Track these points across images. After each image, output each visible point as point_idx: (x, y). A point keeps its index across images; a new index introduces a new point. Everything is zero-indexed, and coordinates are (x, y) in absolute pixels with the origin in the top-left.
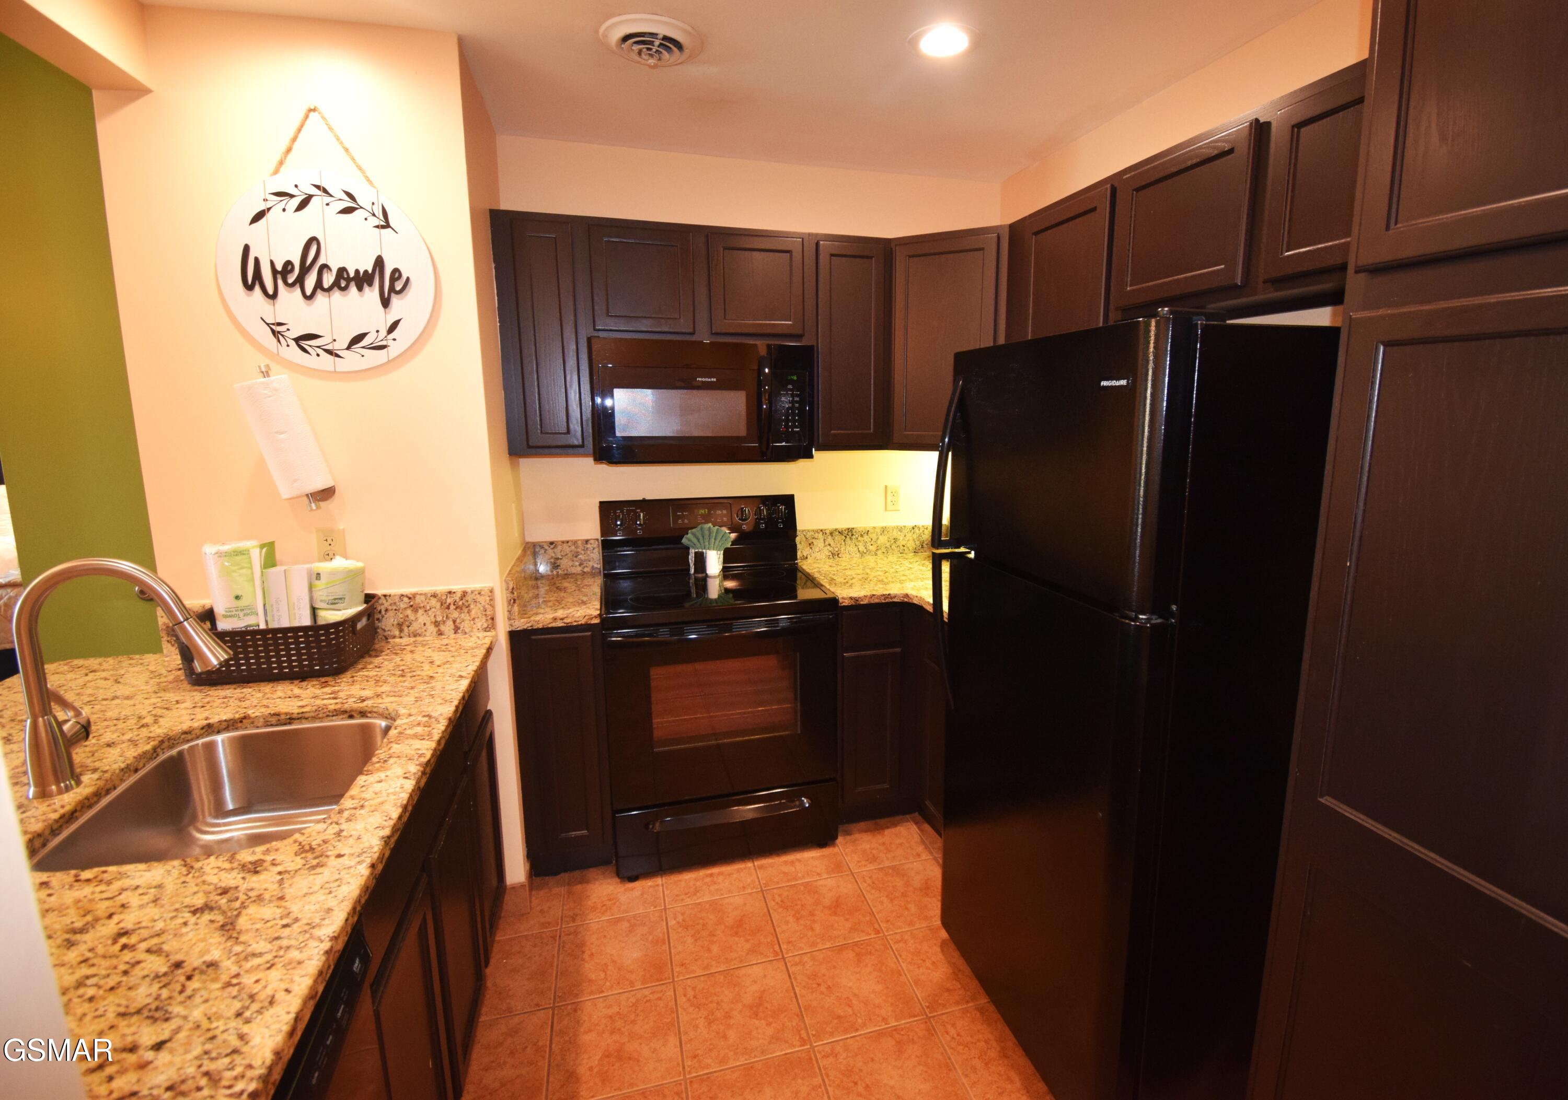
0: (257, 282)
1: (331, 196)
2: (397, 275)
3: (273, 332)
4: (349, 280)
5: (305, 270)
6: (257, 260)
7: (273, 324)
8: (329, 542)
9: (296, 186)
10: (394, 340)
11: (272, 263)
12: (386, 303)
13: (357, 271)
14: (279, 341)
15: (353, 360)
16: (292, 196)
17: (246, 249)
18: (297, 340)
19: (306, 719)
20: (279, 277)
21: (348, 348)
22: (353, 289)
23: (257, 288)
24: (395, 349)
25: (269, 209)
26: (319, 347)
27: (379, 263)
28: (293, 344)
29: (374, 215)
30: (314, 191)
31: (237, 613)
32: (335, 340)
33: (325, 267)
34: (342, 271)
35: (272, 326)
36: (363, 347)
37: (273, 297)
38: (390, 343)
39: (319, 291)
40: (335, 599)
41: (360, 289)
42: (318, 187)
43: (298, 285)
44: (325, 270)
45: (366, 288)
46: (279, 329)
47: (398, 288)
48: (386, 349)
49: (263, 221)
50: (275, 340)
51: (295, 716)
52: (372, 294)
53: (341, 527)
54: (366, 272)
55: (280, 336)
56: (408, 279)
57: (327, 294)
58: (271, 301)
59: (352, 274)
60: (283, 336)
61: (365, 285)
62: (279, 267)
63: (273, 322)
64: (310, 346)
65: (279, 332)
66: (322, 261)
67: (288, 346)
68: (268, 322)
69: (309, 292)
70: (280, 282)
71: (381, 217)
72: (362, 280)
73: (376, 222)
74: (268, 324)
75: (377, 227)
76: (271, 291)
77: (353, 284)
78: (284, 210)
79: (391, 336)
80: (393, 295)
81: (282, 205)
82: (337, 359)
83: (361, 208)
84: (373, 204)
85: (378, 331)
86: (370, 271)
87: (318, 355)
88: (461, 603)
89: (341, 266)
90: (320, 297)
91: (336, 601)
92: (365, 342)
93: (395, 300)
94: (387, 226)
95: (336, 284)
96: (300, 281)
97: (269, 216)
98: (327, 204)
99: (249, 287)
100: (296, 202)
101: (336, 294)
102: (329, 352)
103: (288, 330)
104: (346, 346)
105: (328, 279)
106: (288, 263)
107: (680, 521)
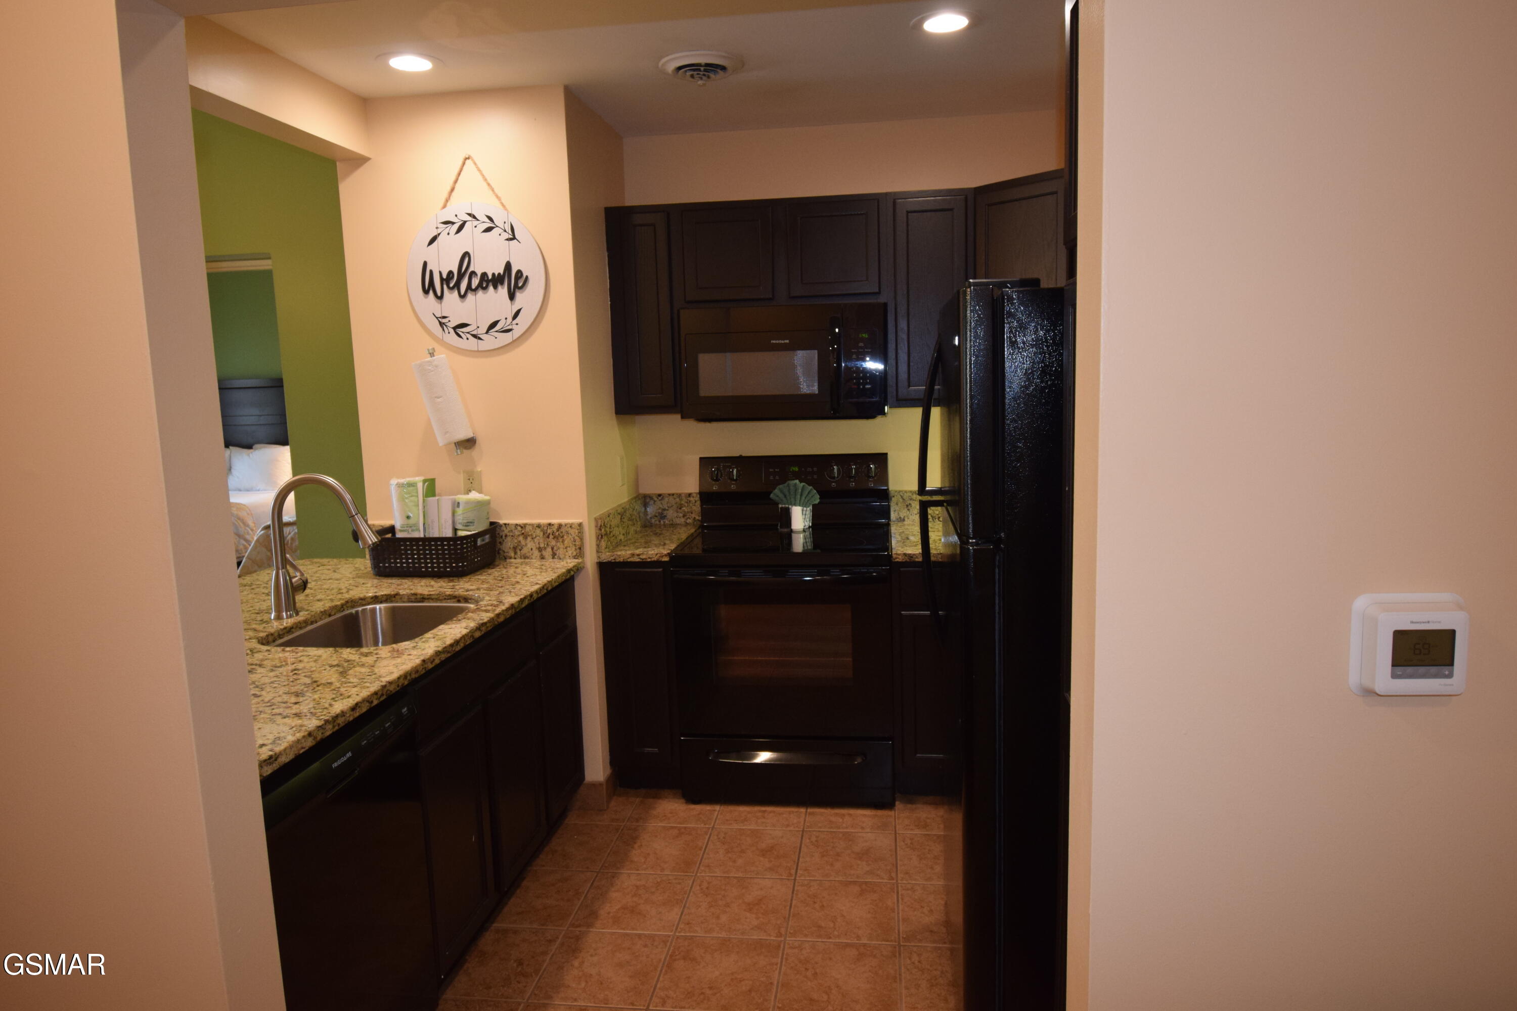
0: (431, 289)
1: (478, 220)
2: (519, 275)
3: (440, 323)
4: (488, 281)
5: (461, 276)
6: (431, 272)
7: (440, 318)
8: (471, 480)
9: (456, 216)
10: (517, 324)
11: (440, 273)
12: (512, 297)
13: (493, 274)
14: (444, 330)
15: (492, 341)
16: (453, 223)
17: (425, 264)
18: (455, 328)
19: (432, 599)
20: (444, 282)
21: (487, 332)
22: (491, 288)
23: (431, 292)
24: (518, 331)
25: (439, 234)
26: (468, 333)
27: (508, 266)
28: (452, 331)
29: (505, 231)
30: (469, 218)
31: (407, 529)
32: (478, 327)
33: (473, 273)
34: (484, 275)
35: (440, 320)
36: (496, 331)
37: (440, 298)
38: (514, 327)
39: (469, 291)
40: (468, 522)
41: (495, 287)
42: (470, 215)
43: (456, 288)
44: (473, 275)
45: (500, 287)
46: (444, 321)
47: (520, 285)
48: (511, 332)
49: (435, 243)
50: (441, 329)
51: (426, 596)
52: (503, 291)
53: (479, 470)
54: (499, 274)
55: (444, 326)
56: (527, 277)
57: (474, 293)
58: (439, 301)
59: (490, 277)
60: (446, 326)
61: (499, 284)
62: (445, 276)
63: (440, 316)
64: (463, 332)
65: (444, 323)
66: (471, 269)
67: (449, 333)
68: (437, 316)
69: (462, 292)
70: (445, 287)
71: (510, 232)
72: (497, 281)
73: (506, 236)
74: (437, 318)
75: (507, 240)
76: (439, 294)
77: (491, 284)
78: (448, 234)
79: (515, 322)
80: (517, 290)
81: (447, 231)
82: (479, 341)
83: (497, 226)
84: (505, 223)
85: (506, 319)
86: (502, 273)
87: (468, 339)
88: (557, 534)
89: (483, 271)
90: (470, 296)
91: (469, 524)
92: (498, 328)
93: (519, 295)
94: (514, 238)
95: (480, 286)
96: (457, 285)
97: (439, 239)
98: (476, 227)
99: (426, 292)
100: (456, 227)
101: (480, 293)
102: (475, 336)
103: (449, 321)
104: (485, 331)
105: (475, 282)
106: (450, 273)
107: (772, 478)
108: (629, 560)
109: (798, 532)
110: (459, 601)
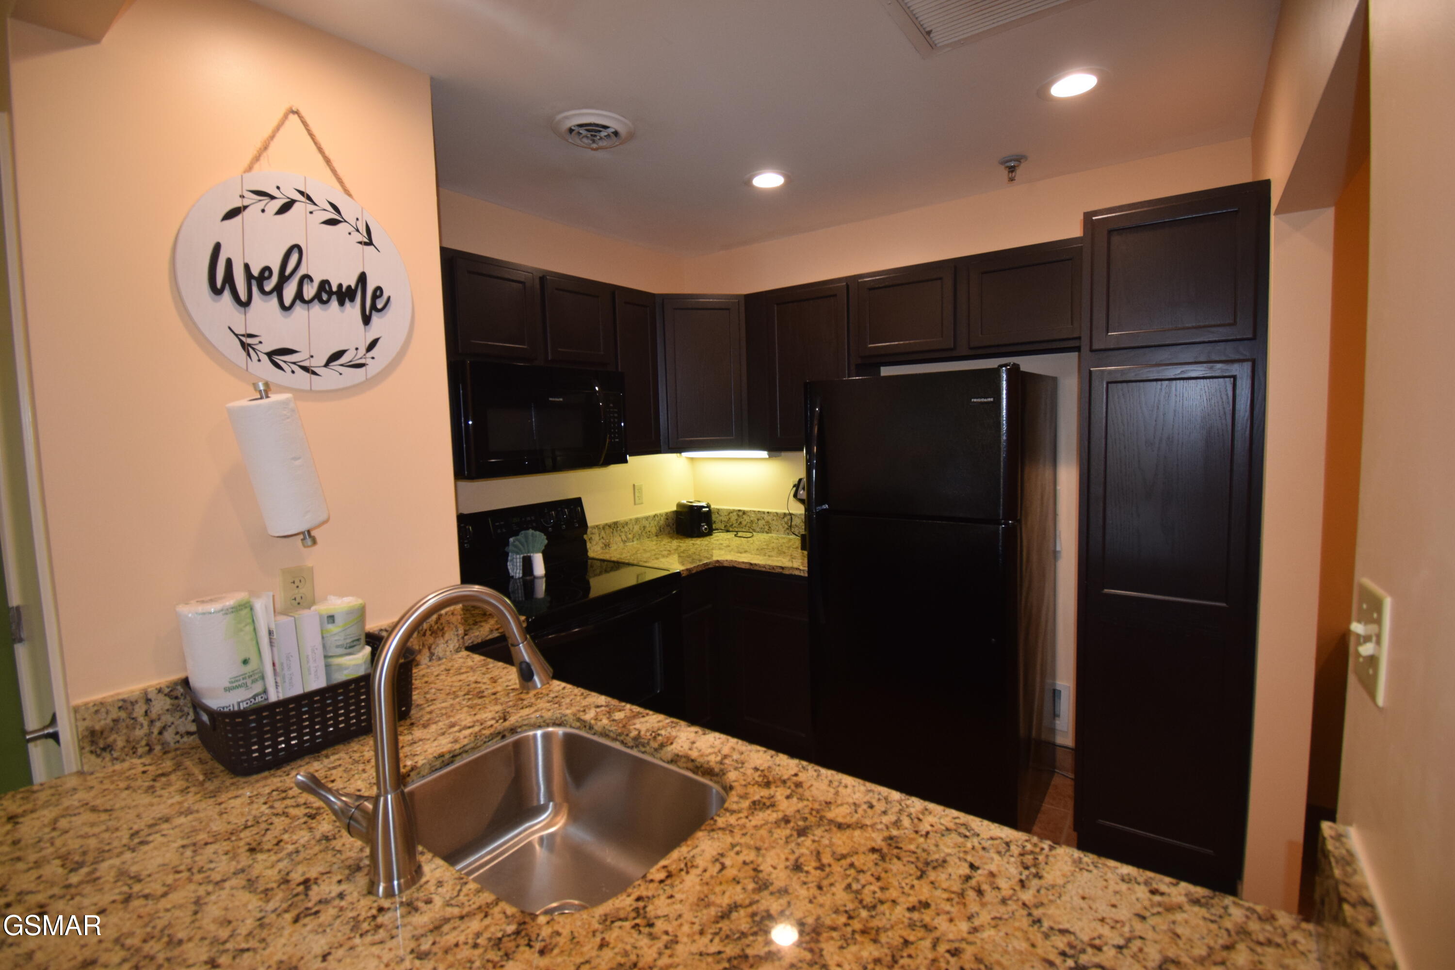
0: (227, 287)
1: (315, 204)
2: (378, 293)
3: (243, 344)
4: (330, 293)
5: (284, 279)
6: (229, 262)
7: (243, 335)
8: (297, 583)
9: (278, 188)
10: (373, 358)
11: (247, 267)
12: (366, 320)
13: (340, 286)
14: (249, 355)
15: (330, 378)
16: (272, 198)
17: (217, 248)
18: (270, 355)
20: (254, 283)
21: (326, 365)
22: (334, 303)
23: (227, 294)
24: (373, 367)
25: (245, 207)
26: (294, 363)
27: (362, 279)
28: (265, 358)
29: (358, 230)
30: (297, 196)
32: (312, 357)
33: (307, 277)
34: (324, 285)
35: (243, 339)
36: (342, 365)
37: (245, 304)
38: (369, 361)
39: (298, 302)
40: (353, 641)
41: (341, 303)
42: (302, 193)
43: (275, 294)
44: (306, 281)
45: (348, 304)
46: (249, 341)
47: (379, 306)
48: (363, 369)
49: (238, 219)
50: (244, 354)
52: (353, 310)
53: (310, 565)
54: (349, 287)
55: (251, 351)
56: (389, 299)
57: (305, 306)
58: (242, 309)
59: (335, 289)
60: (254, 349)
61: (347, 300)
62: (255, 272)
63: (243, 332)
64: (285, 362)
65: (249, 345)
66: (302, 271)
67: (259, 360)
68: (237, 332)
69: (287, 302)
70: (255, 289)
71: (365, 234)
72: (345, 295)
73: (360, 238)
74: (236, 335)
75: (360, 243)
76: (243, 297)
77: (334, 298)
78: (263, 211)
79: (370, 354)
80: (374, 313)
81: (261, 205)
82: (314, 377)
83: (346, 221)
84: (357, 219)
85: (357, 349)
86: (353, 287)
87: (293, 372)
89: (325, 278)
90: (299, 308)
91: (355, 643)
92: (344, 359)
93: (375, 318)
94: (370, 243)
95: (318, 297)
96: (279, 290)
97: (246, 213)
98: (311, 213)
99: (217, 292)
100: (277, 204)
101: (316, 307)
102: (306, 369)
103: (260, 342)
104: (324, 362)
105: (309, 291)
106: (266, 271)
107: (499, 531)
108: (488, 638)
109: (541, 578)
110: (504, 737)
